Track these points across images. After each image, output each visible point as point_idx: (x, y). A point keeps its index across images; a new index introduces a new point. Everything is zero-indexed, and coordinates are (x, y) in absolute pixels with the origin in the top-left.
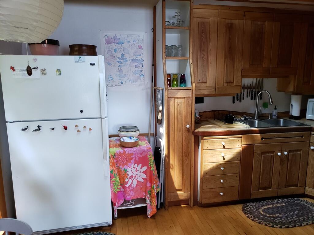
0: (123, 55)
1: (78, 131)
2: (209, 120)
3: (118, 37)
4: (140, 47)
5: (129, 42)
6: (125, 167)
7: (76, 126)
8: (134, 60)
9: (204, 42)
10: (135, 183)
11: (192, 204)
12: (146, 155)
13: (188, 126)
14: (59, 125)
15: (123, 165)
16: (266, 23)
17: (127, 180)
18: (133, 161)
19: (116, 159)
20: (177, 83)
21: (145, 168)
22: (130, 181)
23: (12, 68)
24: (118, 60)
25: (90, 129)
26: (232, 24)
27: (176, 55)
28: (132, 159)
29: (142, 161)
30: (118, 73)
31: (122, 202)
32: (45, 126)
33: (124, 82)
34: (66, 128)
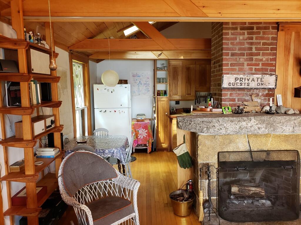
0: (140, 82)
1: (120, 113)
2: (182, 113)
3: (138, 74)
4: (148, 78)
5: (143, 76)
6: (138, 130)
7: (119, 111)
8: (145, 84)
9: (176, 76)
10: (142, 137)
11: (169, 151)
12: (147, 125)
13: (166, 113)
14: (113, 111)
15: (137, 129)
16: (207, 66)
17: (139, 135)
18: (141, 127)
19: (135, 126)
20: (163, 94)
21: (146, 131)
22: (140, 136)
23: (98, 89)
24: (138, 84)
25: (124, 112)
26: (189, 67)
27: (163, 82)
28: (141, 126)
29: (145, 127)
30: (138, 90)
31: (137, 145)
32: (108, 111)
33: (140, 94)
34: (115, 111)
